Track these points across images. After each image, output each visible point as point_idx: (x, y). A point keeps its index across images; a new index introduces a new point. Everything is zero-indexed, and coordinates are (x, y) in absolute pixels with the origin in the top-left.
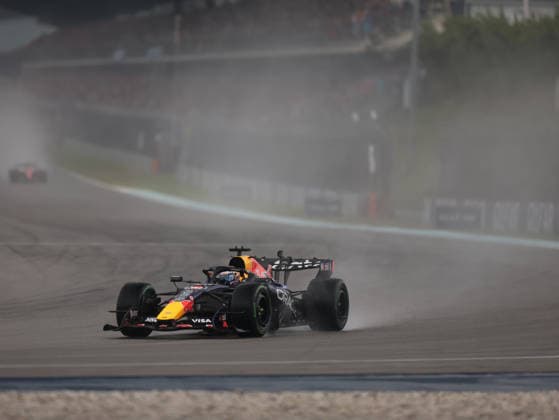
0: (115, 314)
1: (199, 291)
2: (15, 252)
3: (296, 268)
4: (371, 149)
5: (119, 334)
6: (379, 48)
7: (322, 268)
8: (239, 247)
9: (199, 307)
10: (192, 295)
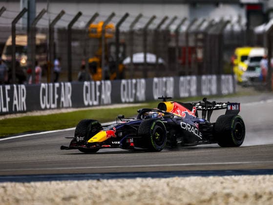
3: (218, 108)
8: (164, 97)
9: (121, 134)
10: (115, 127)
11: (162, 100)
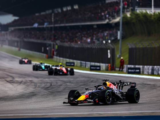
0: (67, 99)
1: (91, 92)
2: (8, 82)
3: (125, 85)
4: (109, 51)
5: (69, 104)
6: (111, 22)
7: (132, 85)
8: (106, 80)
9: (91, 97)
10: (88, 93)
11: (105, 81)
